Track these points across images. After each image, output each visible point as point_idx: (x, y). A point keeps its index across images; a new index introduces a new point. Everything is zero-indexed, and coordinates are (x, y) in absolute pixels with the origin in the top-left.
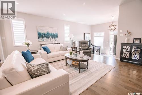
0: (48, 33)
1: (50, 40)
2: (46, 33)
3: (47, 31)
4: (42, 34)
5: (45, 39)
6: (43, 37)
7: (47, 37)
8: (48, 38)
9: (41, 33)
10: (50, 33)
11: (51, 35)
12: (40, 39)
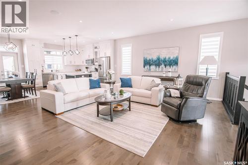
0: (158, 59)
1: (160, 69)
2: (155, 58)
3: (158, 54)
4: (150, 60)
5: (153, 67)
6: (150, 66)
7: (156, 65)
8: (158, 67)
9: (148, 59)
10: (162, 57)
11: (165, 61)
12: (146, 67)
